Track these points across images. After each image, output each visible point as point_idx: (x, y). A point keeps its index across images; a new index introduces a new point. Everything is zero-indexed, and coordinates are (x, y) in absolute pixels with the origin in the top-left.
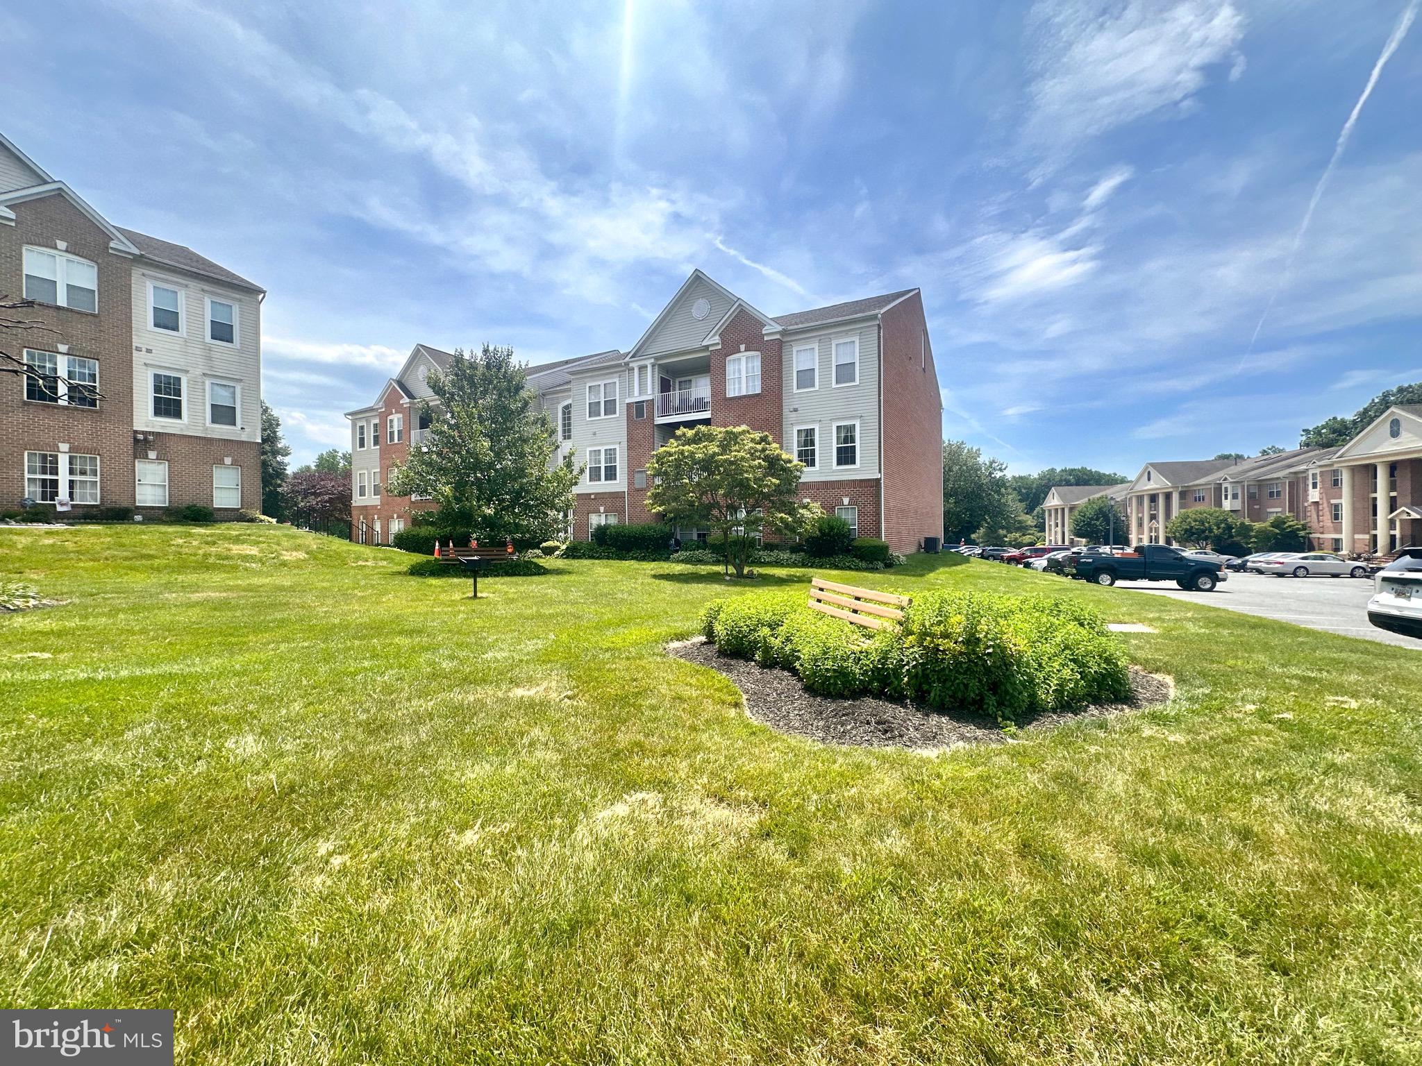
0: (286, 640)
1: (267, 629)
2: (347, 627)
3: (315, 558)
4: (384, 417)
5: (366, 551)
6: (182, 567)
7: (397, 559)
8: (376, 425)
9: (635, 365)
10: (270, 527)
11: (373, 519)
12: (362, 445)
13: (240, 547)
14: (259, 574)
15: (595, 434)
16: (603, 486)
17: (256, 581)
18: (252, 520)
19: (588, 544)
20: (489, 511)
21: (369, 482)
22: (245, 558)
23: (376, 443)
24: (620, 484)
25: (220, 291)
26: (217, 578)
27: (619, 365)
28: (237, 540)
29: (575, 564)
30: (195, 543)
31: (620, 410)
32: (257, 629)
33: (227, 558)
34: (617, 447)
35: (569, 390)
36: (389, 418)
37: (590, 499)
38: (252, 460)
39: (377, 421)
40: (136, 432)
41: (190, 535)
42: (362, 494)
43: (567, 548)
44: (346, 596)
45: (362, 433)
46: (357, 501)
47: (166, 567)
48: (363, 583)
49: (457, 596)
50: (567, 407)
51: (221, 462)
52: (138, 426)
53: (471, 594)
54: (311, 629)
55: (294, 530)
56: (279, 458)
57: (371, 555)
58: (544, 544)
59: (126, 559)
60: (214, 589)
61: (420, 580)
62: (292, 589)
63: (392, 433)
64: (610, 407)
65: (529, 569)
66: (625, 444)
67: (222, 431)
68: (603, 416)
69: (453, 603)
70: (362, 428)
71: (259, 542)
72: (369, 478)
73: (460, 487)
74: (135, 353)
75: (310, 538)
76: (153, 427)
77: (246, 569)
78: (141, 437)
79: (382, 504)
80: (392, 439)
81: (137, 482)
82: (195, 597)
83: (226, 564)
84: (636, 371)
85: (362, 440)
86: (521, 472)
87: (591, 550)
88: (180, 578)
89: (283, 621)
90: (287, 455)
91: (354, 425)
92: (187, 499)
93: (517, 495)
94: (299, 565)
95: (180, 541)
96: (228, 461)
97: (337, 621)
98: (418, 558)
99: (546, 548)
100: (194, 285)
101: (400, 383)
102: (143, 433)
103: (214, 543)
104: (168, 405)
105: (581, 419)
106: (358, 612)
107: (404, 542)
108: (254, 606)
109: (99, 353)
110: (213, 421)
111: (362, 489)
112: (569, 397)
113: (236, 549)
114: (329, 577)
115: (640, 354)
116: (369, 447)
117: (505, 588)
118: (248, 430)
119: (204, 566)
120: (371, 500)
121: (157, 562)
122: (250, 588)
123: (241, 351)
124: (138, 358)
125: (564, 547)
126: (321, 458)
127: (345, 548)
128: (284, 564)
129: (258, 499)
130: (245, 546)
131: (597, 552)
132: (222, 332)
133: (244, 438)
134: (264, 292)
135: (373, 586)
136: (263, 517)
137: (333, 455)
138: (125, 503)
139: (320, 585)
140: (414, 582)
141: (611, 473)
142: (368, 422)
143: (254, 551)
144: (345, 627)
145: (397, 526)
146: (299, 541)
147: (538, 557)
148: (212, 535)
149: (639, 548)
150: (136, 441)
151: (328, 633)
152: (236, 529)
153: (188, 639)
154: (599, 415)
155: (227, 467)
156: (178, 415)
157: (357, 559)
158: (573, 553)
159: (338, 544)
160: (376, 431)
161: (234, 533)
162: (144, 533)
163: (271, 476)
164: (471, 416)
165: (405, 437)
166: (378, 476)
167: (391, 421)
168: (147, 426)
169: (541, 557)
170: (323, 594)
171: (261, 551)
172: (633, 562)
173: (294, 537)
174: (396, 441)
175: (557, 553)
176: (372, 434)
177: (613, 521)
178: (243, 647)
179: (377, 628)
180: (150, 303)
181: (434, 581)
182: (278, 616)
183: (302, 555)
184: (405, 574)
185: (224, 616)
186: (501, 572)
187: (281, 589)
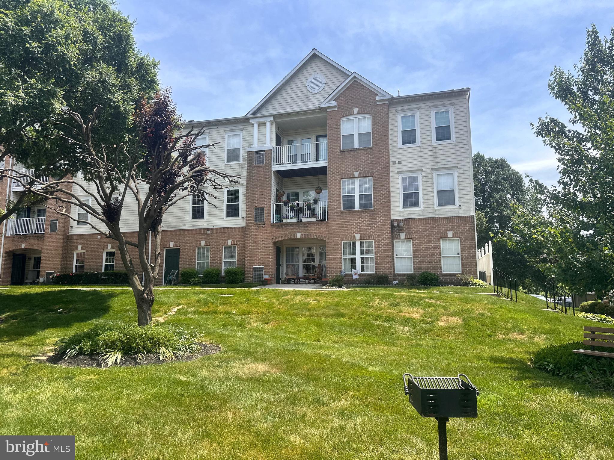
25: (440, 103)
40: (392, 221)
51: (445, 236)
52: (395, 216)
67: (447, 211)
74: (392, 167)
76: (403, 216)
78: (396, 224)
81: (395, 256)
92: (425, 268)
96: (450, 234)
100: (424, 105)
102: (398, 221)
109: (372, 172)
110: (439, 204)
118: (463, 207)
123: (456, 144)
124: (393, 169)
132: (443, 134)
133: (461, 214)
134: (470, 92)
138: (386, 272)
150: (393, 227)
155: (450, 240)
156: (417, 204)
168: (400, 216)
180: (400, 129)
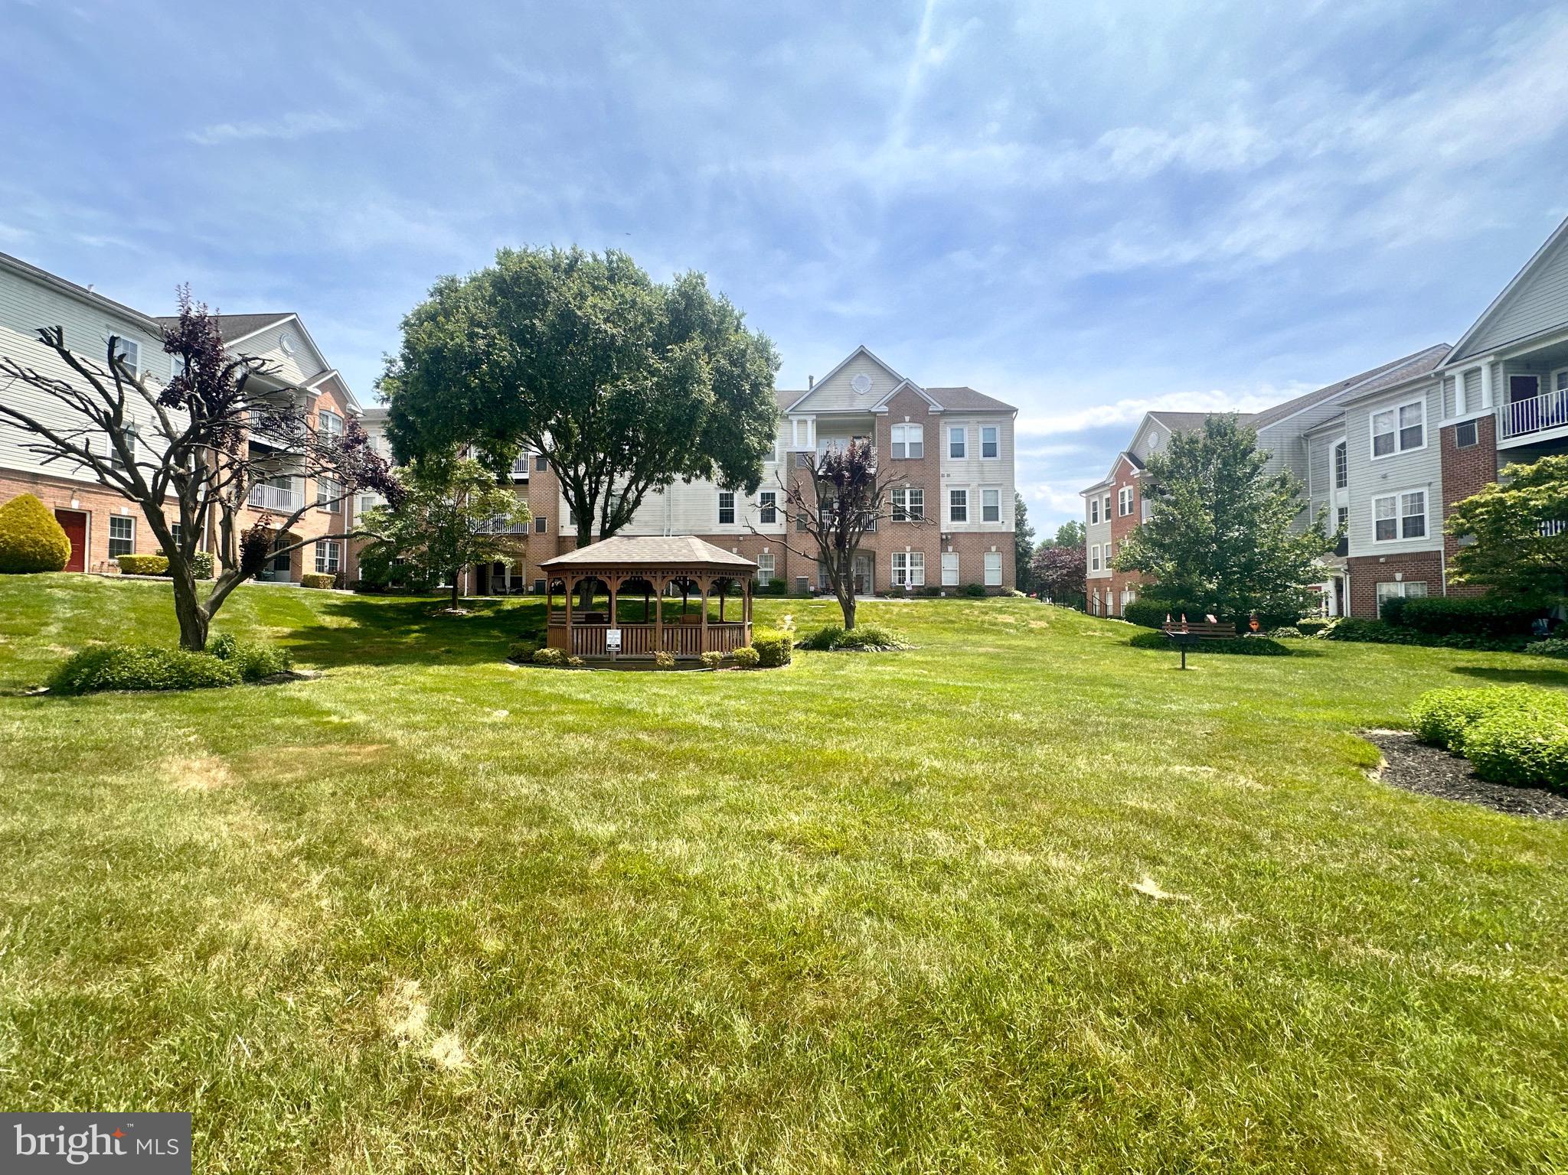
0: (1033, 679)
1: (1022, 673)
2: (1071, 677)
3: (1054, 627)
4: (1114, 490)
5: (1095, 622)
6: (969, 631)
7: (1122, 630)
8: (1108, 500)
9: (1457, 373)
10: (1022, 600)
11: (1106, 591)
12: (1095, 520)
13: (1004, 616)
14: (1015, 637)
15: (1385, 477)
16: (1401, 544)
17: (1014, 642)
18: (1009, 595)
19: (1375, 623)
20: (1211, 586)
21: (1102, 555)
22: (1006, 625)
23: (1108, 517)
24: (1432, 540)
25: (989, 419)
26: (990, 638)
27: (1428, 378)
28: (1000, 611)
29: (1343, 646)
30: (976, 613)
31: (1430, 440)
32: (1018, 672)
33: (995, 624)
34: (1425, 490)
35: (1342, 424)
36: (1121, 491)
37: (1378, 563)
38: (1009, 547)
39: (1108, 495)
40: (942, 534)
41: (972, 607)
42: (1096, 567)
43: (1337, 627)
44: (1074, 657)
45: (1095, 509)
46: (1092, 574)
47: (962, 629)
48: (1088, 649)
49: (1166, 666)
50: (1343, 446)
51: (989, 550)
52: (943, 529)
53: (1180, 666)
54: (1048, 675)
55: (1038, 603)
56: (1027, 539)
57: (1099, 626)
58: (1302, 621)
59: (941, 623)
60: (990, 646)
61: (1139, 650)
62: (1037, 649)
63: (1123, 506)
64: (1411, 437)
65: (1262, 648)
66: (1438, 485)
67: (991, 526)
68: (1398, 451)
69: (1160, 671)
70: (1095, 504)
71: (1014, 613)
72: (1102, 551)
73: (1182, 563)
74: (941, 479)
75: (1048, 608)
76: (951, 529)
77: (1007, 633)
78: (944, 537)
79: (1114, 577)
80: (1123, 512)
81: (942, 569)
82: (981, 650)
83: (994, 629)
84: (1459, 382)
85: (1095, 515)
86: (1249, 543)
87: (1375, 631)
88: (970, 637)
89: (1031, 669)
90: (1031, 535)
91: (1088, 502)
92: (970, 580)
93: (1248, 567)
94: (1041, 632)
95: (967, 611)
96: (994, 549)
97: (1065, 673)
98: (1143, 630)
99: (1305, 625)
100: (973, 419)
101: (1132, 456)
102: (946, 534)
103: (987, 613)
104: (958, 514)
105: (1362, 459)
106: (1080, 669)
107: (1134, 615)
108: (1013, 658)
109: (924, 484)
110: (985, 520)
111: (1096, 561)
112: (1342, 433)
113: (1002, 618)
114: (1064, 643)
115: (1467, 352)
116: (1102, 520)
117: (1218, 664)
118: (1006, 524)
119: (982, 630)
120: (1104, 572)
121: (956, 626)
122: (1009, 647)
123: (1002, 461)
124: (943, 481)
125: (1333, 625)
126: (1061, 530)
127: (1077, 619)
128: (1031, 631)
129: (1013, 577)
130: (1006, 616)
131: (1384, 634)
132: (990, 451)
133: (1004, 530)
134: (1017, 410)
135: (1095, 652)
136: (1017, 592)
137: (1071, 525)
138: (936, 585)
139: (1056, 649)
140: (1131, 651)
141: (1414, 527)
142: (1101, 498)
143: (1011, 620)
144: (1070, 677)
145: (1128, 598)
146: (1042, 613)
147: (1292, 636)
148: (985, 607)
149: (1459, 630)
150: (942, 540)
151: (1059, 678)
152: (1000, 602)
153: (982, 673)
154: (1392, 450)
155: (993, 554)
156: (964, 518)
157: (1087, 629)
158: (1345, 633)
159: (1071, 614)
160: (1108, 505)
161: (999, 605)
162: (947, 605)
163: (1021, 554)
164: (1191, 492)
165: (1135, 508)
166: (1110, 549)
167: (1123, 493)
168: (948, 529)
169: (1297, 636)
170: (1058, 655)
171: (1016, 620)
172: (1444, 649)
173: (1037, 609)
174: (1127, 513)
175: (1322, 632)
176: (1105, 509)
177: (1418, 590)
178: (1011, 680)
179: (1093, 681)
180: (949, 443)
181: (1150, 652)
182: (1029, 666)
183: (1044, 624)
184: (1124, 644)
185: (997, 663)
186: (1225, 649)
187: (1030, 649)
